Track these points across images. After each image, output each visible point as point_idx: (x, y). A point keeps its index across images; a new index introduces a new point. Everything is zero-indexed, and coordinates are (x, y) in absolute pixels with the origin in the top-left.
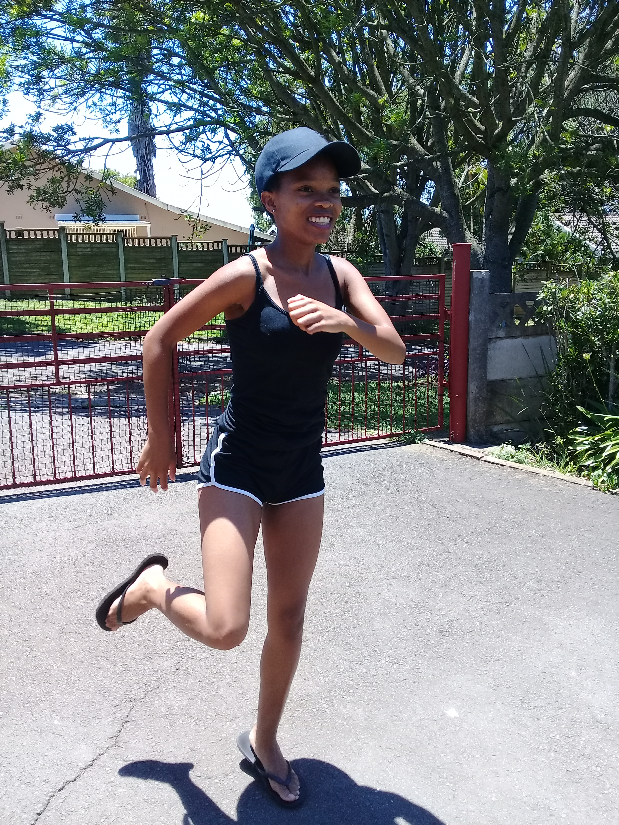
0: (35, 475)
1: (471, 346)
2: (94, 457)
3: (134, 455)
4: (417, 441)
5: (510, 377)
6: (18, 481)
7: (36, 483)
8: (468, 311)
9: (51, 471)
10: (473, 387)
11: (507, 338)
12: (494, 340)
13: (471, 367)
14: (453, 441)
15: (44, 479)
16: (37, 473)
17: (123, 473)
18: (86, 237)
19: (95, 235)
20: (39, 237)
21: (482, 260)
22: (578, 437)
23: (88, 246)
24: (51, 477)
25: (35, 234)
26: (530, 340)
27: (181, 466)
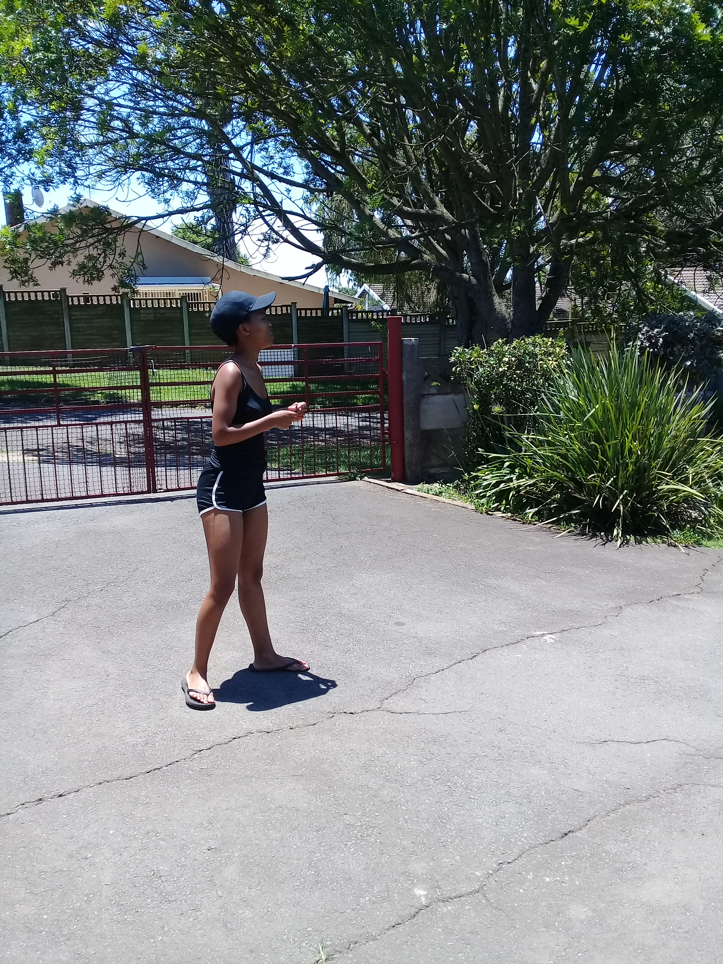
0: (42, 495)
1: (405, 401)
2: (87, 482)
3: (118, 482)
4: (357, 478)
5: (444, 427)
6: (29, 498)
7: (43, 501)
8: (401, 372)
9: (54, 492)
10: (408, 434)
11: (438, 394)
12: (426, 396)
13: (406, 418)
14: (394, 481)
15: (49, 497)
16: (44, 493)
17: (109, 495)
18: (149, 302)
19: (158, 300)
20: (102, 302)
21: (510, 326)
22: (479, 474)
23: (152, 311)
24: (54, 496)
25: (98, 300)
26: (461, 396)
27: (155, 491)
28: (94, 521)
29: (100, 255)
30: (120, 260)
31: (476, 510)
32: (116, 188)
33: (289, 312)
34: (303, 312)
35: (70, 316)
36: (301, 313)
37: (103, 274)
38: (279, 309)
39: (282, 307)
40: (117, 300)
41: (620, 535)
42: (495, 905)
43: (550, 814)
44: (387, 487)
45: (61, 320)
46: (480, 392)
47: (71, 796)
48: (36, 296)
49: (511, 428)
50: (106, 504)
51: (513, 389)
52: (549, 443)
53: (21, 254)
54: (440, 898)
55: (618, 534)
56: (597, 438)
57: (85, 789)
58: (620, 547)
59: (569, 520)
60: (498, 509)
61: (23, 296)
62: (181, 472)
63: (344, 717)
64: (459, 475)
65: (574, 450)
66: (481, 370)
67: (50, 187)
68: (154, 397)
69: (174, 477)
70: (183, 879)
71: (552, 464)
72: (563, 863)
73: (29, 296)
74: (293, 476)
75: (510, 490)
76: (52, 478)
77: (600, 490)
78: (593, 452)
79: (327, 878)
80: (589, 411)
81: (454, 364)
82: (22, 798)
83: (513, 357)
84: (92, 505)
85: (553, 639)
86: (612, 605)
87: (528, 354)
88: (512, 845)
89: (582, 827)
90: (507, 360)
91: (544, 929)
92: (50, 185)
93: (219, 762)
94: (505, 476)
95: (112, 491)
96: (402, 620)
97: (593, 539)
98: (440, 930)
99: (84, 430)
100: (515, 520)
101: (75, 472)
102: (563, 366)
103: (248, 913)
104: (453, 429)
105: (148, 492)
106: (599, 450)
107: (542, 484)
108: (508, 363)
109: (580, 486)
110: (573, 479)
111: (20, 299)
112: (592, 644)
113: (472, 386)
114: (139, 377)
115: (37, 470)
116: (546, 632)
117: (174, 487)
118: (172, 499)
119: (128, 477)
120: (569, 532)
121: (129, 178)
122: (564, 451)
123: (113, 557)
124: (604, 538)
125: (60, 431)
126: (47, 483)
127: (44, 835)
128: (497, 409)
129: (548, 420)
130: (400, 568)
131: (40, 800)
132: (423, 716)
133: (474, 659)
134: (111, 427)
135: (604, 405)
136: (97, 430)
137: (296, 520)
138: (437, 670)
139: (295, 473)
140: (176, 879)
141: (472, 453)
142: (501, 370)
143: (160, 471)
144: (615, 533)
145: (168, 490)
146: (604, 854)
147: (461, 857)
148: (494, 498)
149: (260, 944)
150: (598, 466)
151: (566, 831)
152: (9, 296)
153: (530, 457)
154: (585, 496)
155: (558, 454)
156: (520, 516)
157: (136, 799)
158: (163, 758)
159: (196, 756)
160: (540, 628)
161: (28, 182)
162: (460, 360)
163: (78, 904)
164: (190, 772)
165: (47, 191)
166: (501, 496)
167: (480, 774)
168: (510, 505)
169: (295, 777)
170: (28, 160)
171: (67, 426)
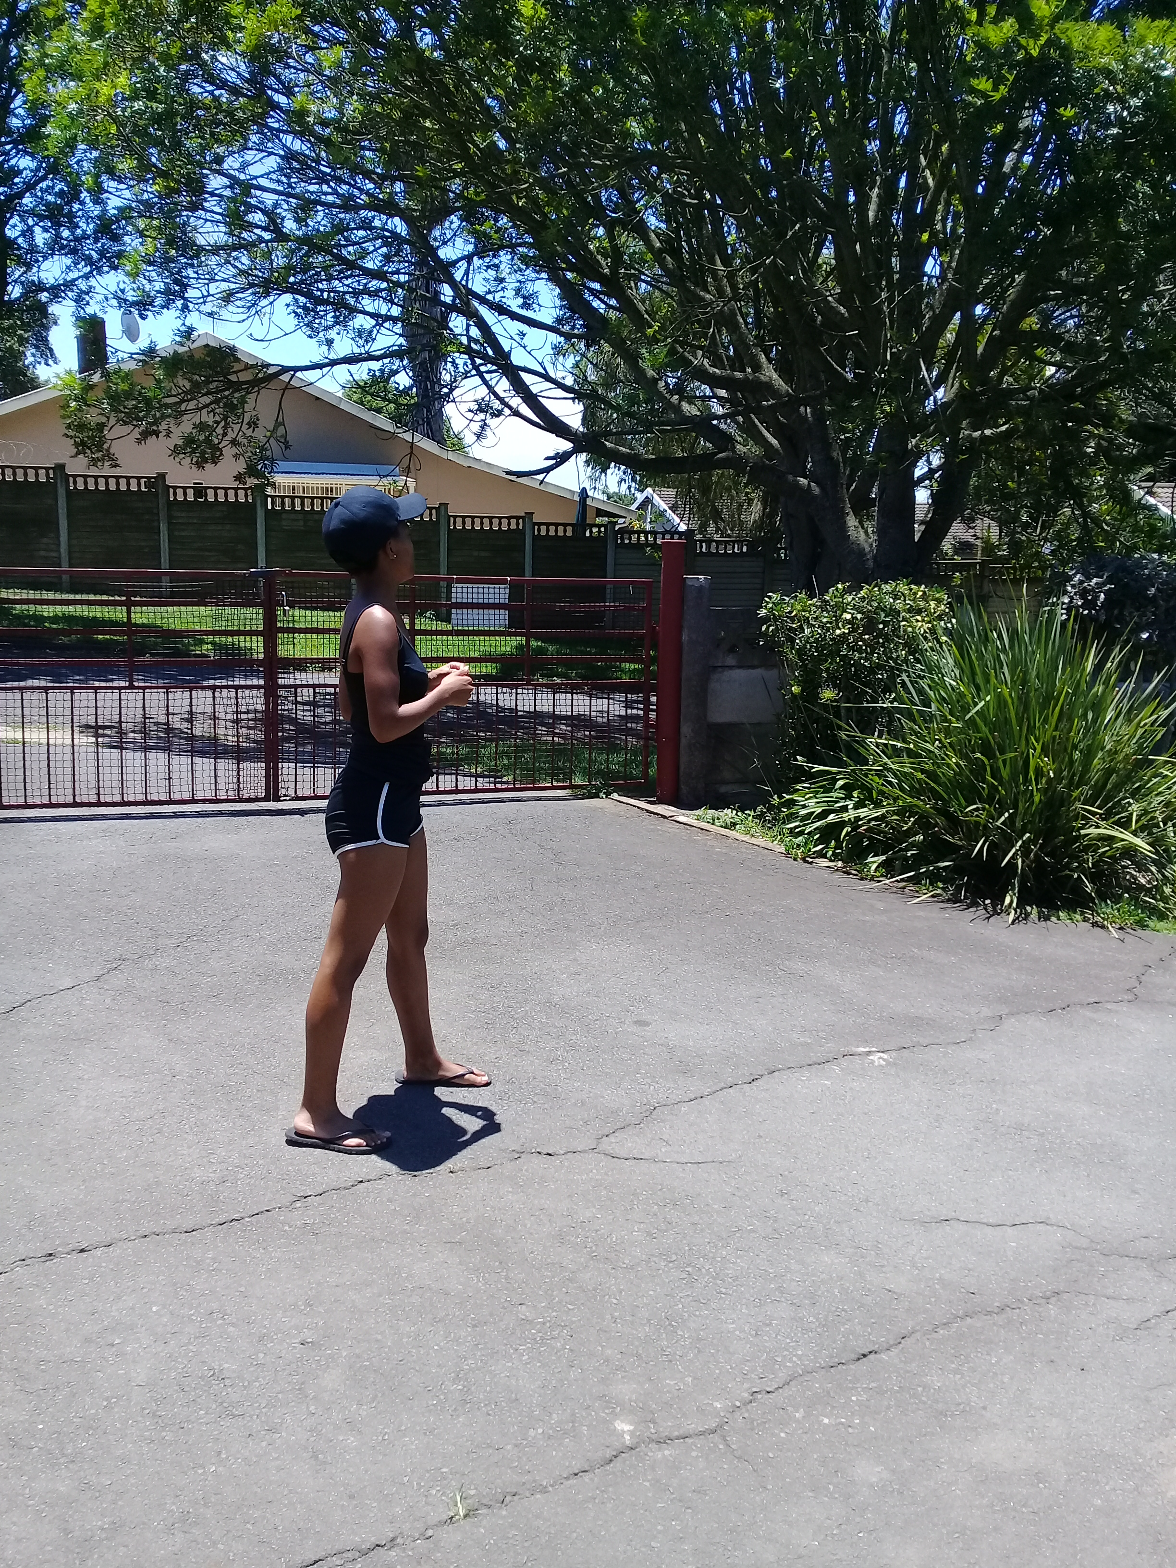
0: (98, 794)
1: (684, 675)
2: (170, 778)
3: (219, 780)
4: (601, 795)
5: (745, 720)
6: (78, 799)
7: (99, 804)
8: (680, 629)
9: (117, 791)
10: (686, 729)
11: (739, 667)
12: (720, 669)
13: (684, 703)
14: (660, 802)
15: (109, 799)
16: (102, 792)
17: (204, 801)
18: (298, 502)
19: (312, 498)
20: (221, 499)
21: (871, 564)
22: (795, 797)
23: (300, 516)
24: (117, 798)
25: (216, 495)
26: (774, 673)
27: (277, 799)
28: (177, 840)
29: (218, 423)
30: (249, 432)
31: (787, 854)
32: (250, 319)
33: (521, 527)
34: (543, 528)
35: (170, 517)
36: (539, 530)
37: (221, 454)
38: (505, 522)
39: (509, 518)
40: (246, 496)
41: (1014, 905)
42: (737, 1454)
43: (844, 1324)
44: (647, 811)
45: (156, 524)
46: (804, 666)
47: (99, 1252)
48: (118, 484)
49: (851, 727)
50: (198, 815)
51: (857, 664)
52: (911, 753)
53: (92, 417)
54: (654, 1437)
55: (1012, 902)
56: (987, 750)
57: (120, 1244)
58: (1013, 923)
59: (934, 878)
60: (822, 855)
61: (96, 484)
62: (320, 771)
63: (536, 1160)
64: (764, 799)
65: (948, 765)
66: (807, 631)
67: (149, 313)
68: (283, 651)
69: (307, 778)
70: (257, 1384)
71: (912, 787)
72: (854, 1398)
73: (107, 484)
74: (499, 786)
75: (842, 824)
76: (116, 770)
77: (986, 831)
78: (978, 771)
79: (481, 1397)
80: (976, 704)
81: (765, 620)
82: (23, 1250)
83: (859, 613)
84: (175, 815)
85: (884, 1060)
86: (986, 1012)
87: (883, 610)
88: (777, 1366)
89: (891, 1346)
90: (849, 616)
91: (810, 1494)
92: (148, 310)
93: (332, 1216)
94: (836, 802)
95: (209, 795)
96: (648, 1018)
97: (971, 910)
98: (647, 1484)
99: (171, 696)
100: (849, 874)
101: (151, 762)
102: (940, 632)
103: (352, 1440)
104: (759, 724)
105: (266, 799)
106: (988, 768)
107: (895, 817)
108: (849, 622)
109: (954, 823)
110: (943, 812)
111: (91, 487)
112: (945, 1071)
113: (792, 656)
114: (261, 616)
115: (92, 756)
116: (874, 1049)
117: (307, 793)
118: (302, 812)
119: (235, 773)
120: (933, 896)
121: (271, 303)
122: (929, 766)
123: (201, 897)
124: (990, 909)
125: (131, 697)
126: (107, 777)
127: (51, 1307)
128: (828, 694)
129: (910, 716)
130: (653, 938)
131: (50, 1255)
132: (662, 1165)
133: (754, 1083)
134: (214, 693)
135: (999, 697)
136: (191, 698)
137: (495, 855)
138: (693, 1097)
139: (501, 783)
140: (246, 1384)
141: (786, 762)
142: (838, 632)
143: (286, 769)
144: (1007, 900)
145: (297, 798)
146: (920, 1389)
147: (695, 1378)
148: (817, 836)
149: (365, 1487)
150: (985, 793)
151: (865, 1351)
152: (75, 483)
153: (879, 773)
154: (960, 839)
155: (923, 771)
156: (857, 867)
157: (198, 1262)
158: (246, 1204)
159: (298, 1204)
160: (866, 1042)
161: (115, 302)
162: (774, 614)
163: (93, 1411)
164: (287, 1228)
165: (144, 319)
166: (829, 833)
167: (740, 1257)
168: (841, 848)
169: (448, 1245)
170: (115, 268)
171: (144, 688)
